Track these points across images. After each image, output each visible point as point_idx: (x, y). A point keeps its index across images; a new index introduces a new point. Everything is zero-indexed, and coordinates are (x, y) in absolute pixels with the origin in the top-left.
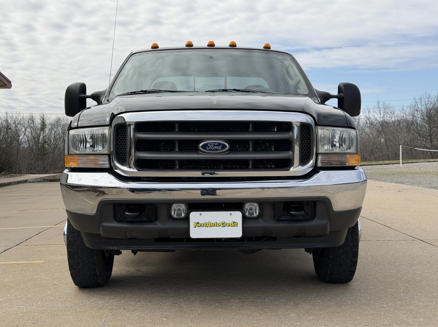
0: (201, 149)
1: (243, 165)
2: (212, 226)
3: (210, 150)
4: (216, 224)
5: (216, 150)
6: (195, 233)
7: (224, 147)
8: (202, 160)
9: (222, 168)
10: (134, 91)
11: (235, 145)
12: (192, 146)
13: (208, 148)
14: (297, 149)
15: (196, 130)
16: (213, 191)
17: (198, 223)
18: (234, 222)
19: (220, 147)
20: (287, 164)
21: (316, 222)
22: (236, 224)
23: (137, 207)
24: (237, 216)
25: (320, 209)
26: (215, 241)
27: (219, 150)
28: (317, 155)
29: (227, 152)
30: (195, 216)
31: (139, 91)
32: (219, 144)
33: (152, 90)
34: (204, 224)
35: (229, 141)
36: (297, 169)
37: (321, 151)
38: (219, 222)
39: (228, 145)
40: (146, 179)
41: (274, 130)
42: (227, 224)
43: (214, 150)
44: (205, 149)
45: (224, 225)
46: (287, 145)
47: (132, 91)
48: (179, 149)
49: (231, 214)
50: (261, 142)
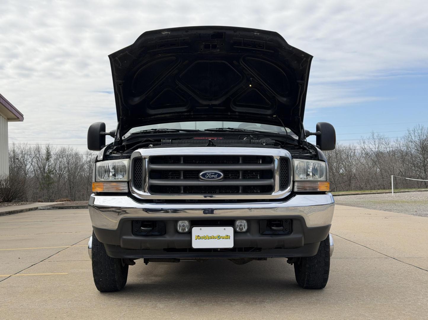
0: (201, 177)
1: (234, 190)
2: (209, 238)
3: (208, 178)
4: (212, 237)
5: (213, 178)
6: (196, 244)
7: (219, 175)
8: (202, 186)
9: (218, 193)
10: (146, 130)
11: (228, 175)
12: (194, 175)
13: (206, 176)
14: (277, 177)
15: (197, 162)
16: (212, 211)
17: (199, 236)
18: (227, 236)
19: (216, 176)
20: (269, 189)
21: (292, 236)
22: (229, 237)
23: (150, 223)
24: (229, 231)
25: (296, 225)
26: (212, 251)
27: (215, 178)
28: (294, 182)
29: (222, 180)
30: (196, 231)
31: (150, 129)
32: (216, 174)
33: (161, 129)
34: (203, 237)
35: (223, 171)
36: (277, 194)
37: (297, 179)
38: (215, 235)
39: (222, 174)
40: (157, 201)
41: (260, 163)
42: (222, 237)
43: (211, 178)
44: (205, 177)
45: (219, 237)
46: (270, 174)
47: (144, 130)
48: (183, 177)
49: (225, 229)
50: (249, 172)
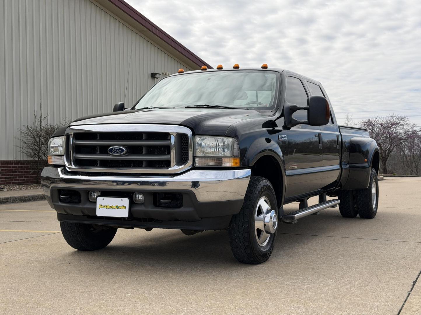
0: (109, 152)
1: (138, 164)
2: (110, 208)
3: (114, 153)
4: (112, 206)
5: (118, 153)
6: (100, 213)
7: (123, 151)
8: (120, 160)
9: (132, 167)
13: (113, 151)
14: (173, 153)
15: (118, 139)
17: (102, 205)
18: (124, 206)
19: (120, 151)
20: (167, 164)
21: (182, 209)
22: (125, 207)
23: (70, 192)
24: (125, 202)
25: (185, 198)
27: (119, 153)
28: (194, 157)
29: (126, 155)
32: (120, 149)
34: (105, 206)
36: (174, 168)
38: (115, 205)
39: (125, 150)
40: (81, 173)
41: (168, 139)
42: (119, 207)
43: (116, 153)
44: (111, 152)
45: (117, 207)
48: (99, 151)
50: (159, 147)
